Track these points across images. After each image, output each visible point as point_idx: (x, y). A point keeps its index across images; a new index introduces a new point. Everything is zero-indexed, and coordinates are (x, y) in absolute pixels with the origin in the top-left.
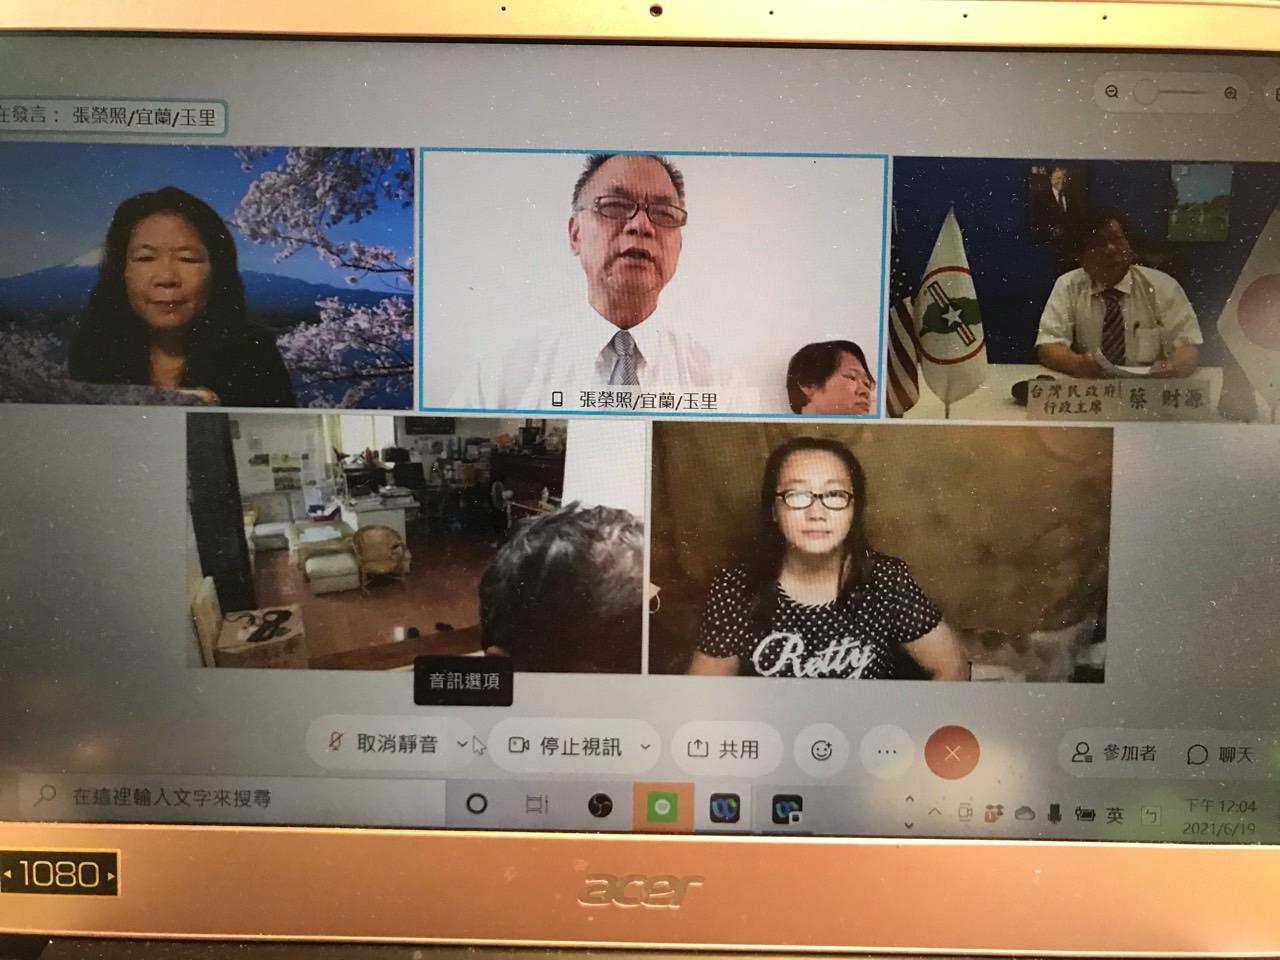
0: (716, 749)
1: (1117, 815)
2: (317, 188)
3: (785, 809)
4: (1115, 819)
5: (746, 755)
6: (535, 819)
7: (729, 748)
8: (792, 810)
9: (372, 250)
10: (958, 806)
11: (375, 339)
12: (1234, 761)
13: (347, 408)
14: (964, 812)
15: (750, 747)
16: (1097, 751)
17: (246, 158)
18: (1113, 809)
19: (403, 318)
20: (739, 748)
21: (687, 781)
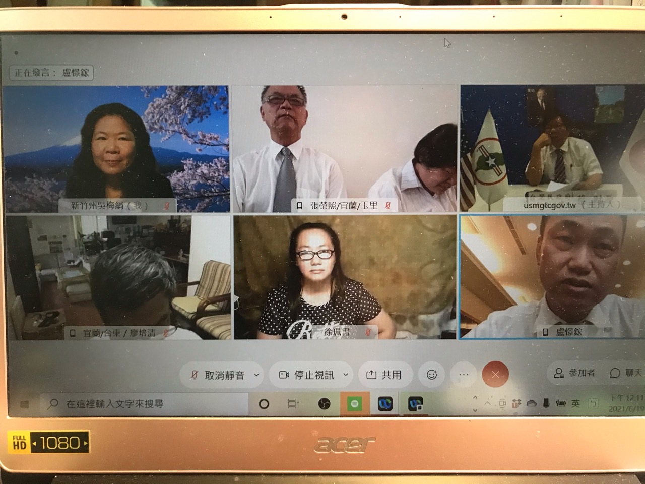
0: (380, 375)
1: (577, 403)
2: (181, 105)
3: (415, 403)
4: (576, 405)
5: (395, 377)
6: (292, 411)
7: (386, 374)
8: (419, 404)
9: (209, 135)
10: (499, 401)
11: (212, 178)
12: (633, 376)
13: (198, 212)
14: (502, 403)
15: (397, 373)
16: (566, 373)
17: (147, 92)
18: (574, 401)
19: (224, 168)
20: (391, 374)
21: (367, 391)
